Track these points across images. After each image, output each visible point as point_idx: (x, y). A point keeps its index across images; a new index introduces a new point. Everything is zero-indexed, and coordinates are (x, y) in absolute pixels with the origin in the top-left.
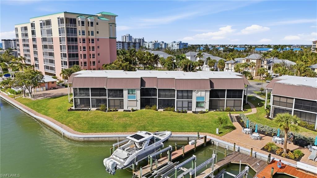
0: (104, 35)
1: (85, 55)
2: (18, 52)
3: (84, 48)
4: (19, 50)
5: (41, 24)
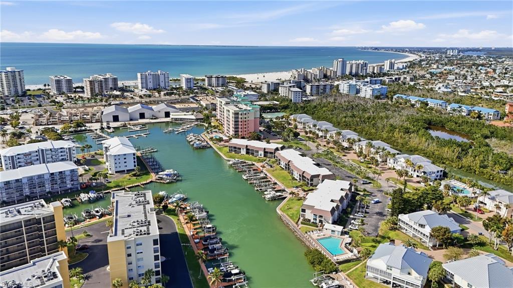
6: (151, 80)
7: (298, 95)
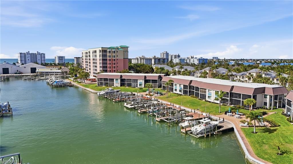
0: (121, 57)
1: (110, 67)
2: (83, 66)
3: (110, 63)
4: (83, 64)
5: (93, 52)
6: (29, 58)
7: (148, 61)
